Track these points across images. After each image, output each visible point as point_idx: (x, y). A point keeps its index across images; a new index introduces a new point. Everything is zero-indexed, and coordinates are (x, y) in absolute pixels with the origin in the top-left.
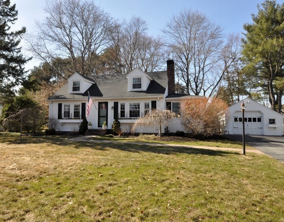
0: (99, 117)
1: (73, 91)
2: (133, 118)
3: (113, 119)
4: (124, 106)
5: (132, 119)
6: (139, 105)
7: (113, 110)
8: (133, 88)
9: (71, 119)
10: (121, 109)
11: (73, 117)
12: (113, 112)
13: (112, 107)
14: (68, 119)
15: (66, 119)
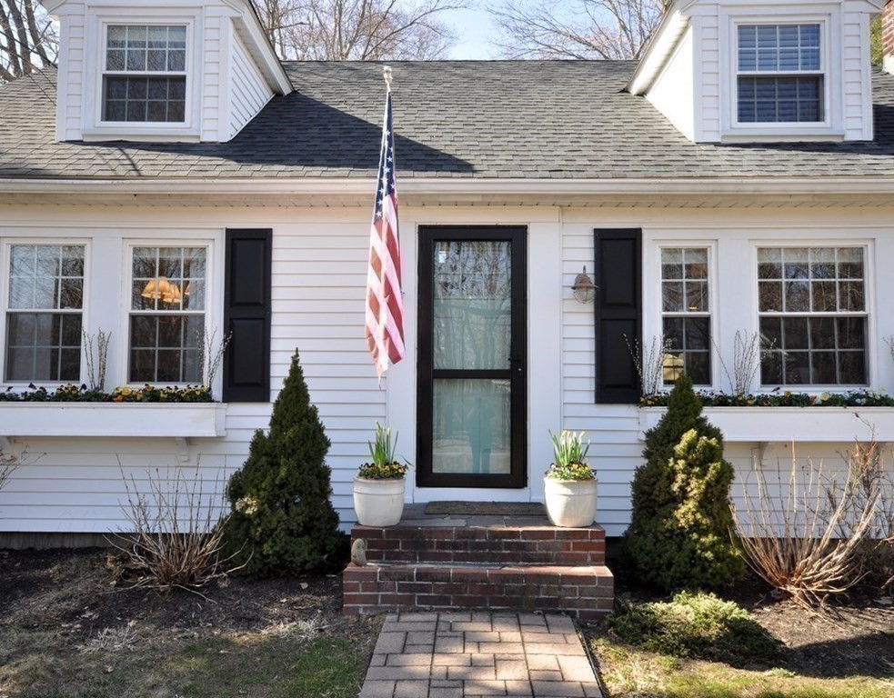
0: (429, 376)
1: (111, 113)
2: (817, 391)
3: (591, 398)
4: (699, 270)
5: (805, 401)
6: (856, 269)
7: (589, 307)
8: (742, 118)
9: (96, 396)
10: (671, 296)
11: (119, 377)
12: (589, 332)
13: (580, 284)
14: (62, 397)
15: (41, 397)
